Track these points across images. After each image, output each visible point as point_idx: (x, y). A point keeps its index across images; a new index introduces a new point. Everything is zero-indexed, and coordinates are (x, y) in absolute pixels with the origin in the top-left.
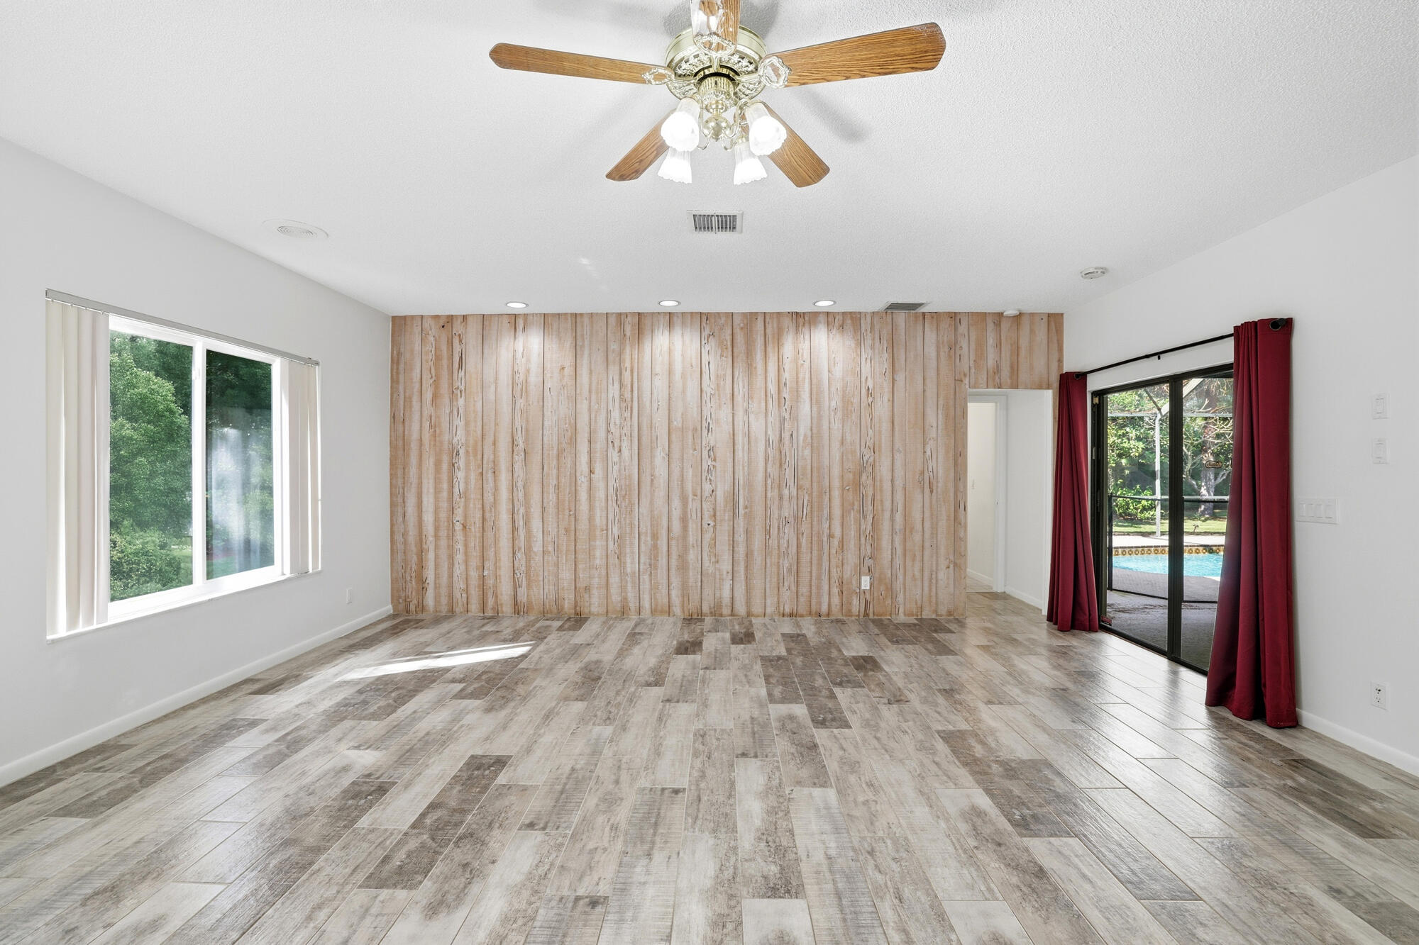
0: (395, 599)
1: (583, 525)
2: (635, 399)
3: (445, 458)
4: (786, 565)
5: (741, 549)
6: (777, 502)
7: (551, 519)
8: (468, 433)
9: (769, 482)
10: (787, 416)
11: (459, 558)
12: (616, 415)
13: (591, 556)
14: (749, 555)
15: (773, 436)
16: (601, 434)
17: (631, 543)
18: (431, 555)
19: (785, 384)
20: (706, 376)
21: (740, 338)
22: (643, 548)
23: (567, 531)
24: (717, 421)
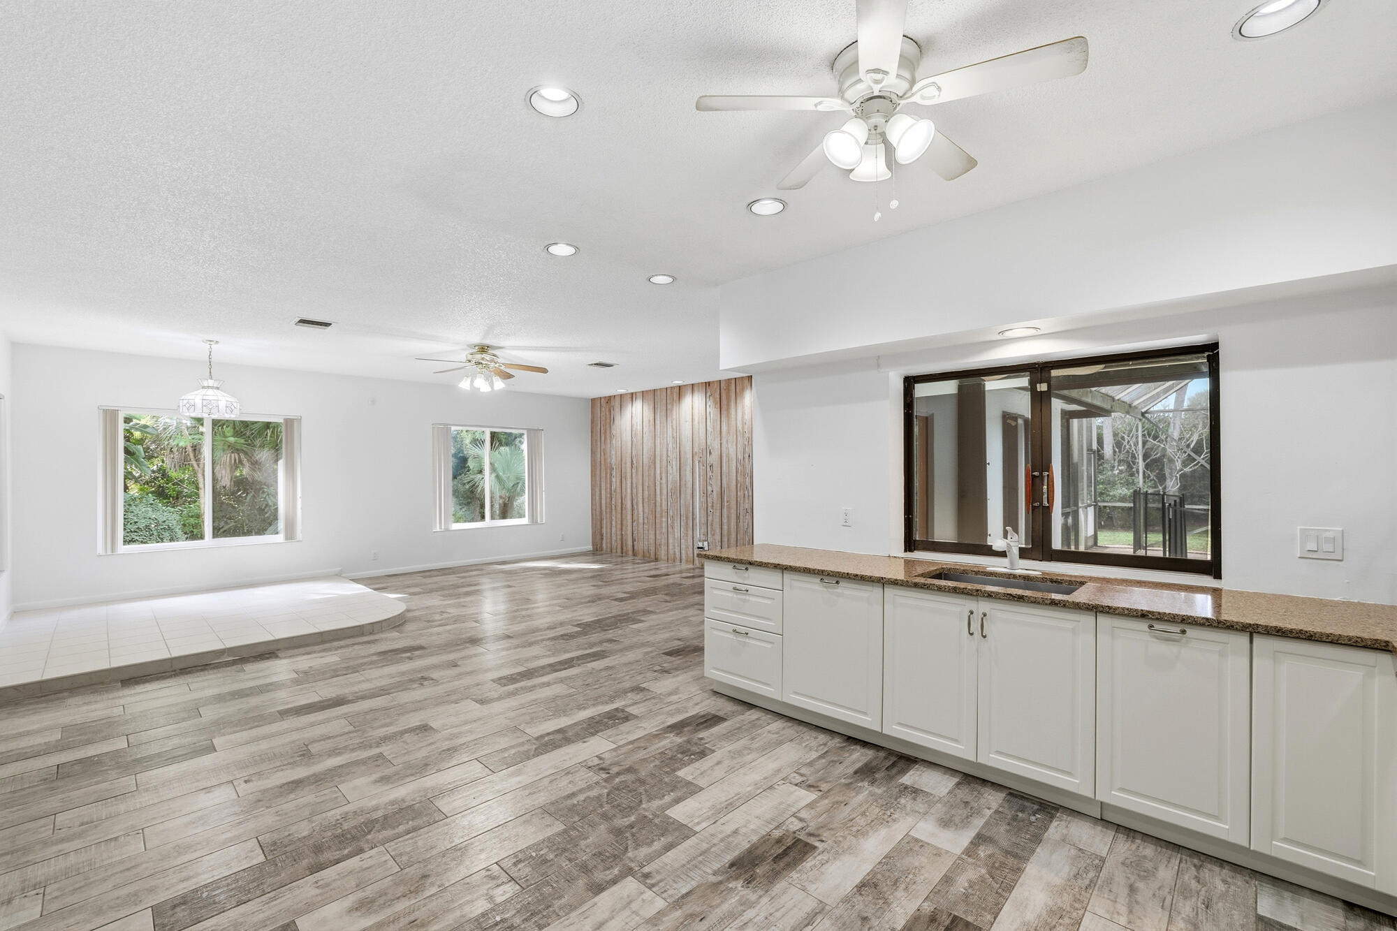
0: (593, 545)
1: (658, 509)
2: (678, 436)
3: (609, 471)
4: (747, 539)
5: (725, 527)
6: (742, 499)
7: (646, 505)
8: (616, 460)
9: (739, 485)
10: (747, 443)
11: (614, 523)
12: (670, 446)
13: (661, 527)
14: (729, 532)
15: (740, 457)
16: (664, 458)
17: (677, 523)
18: (605, 522)
19: (746, 423)
20: (708, 420)
21: (724, 397)
22: (682, 524)
23: (652, 511)
24: (713, 448)
